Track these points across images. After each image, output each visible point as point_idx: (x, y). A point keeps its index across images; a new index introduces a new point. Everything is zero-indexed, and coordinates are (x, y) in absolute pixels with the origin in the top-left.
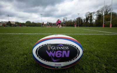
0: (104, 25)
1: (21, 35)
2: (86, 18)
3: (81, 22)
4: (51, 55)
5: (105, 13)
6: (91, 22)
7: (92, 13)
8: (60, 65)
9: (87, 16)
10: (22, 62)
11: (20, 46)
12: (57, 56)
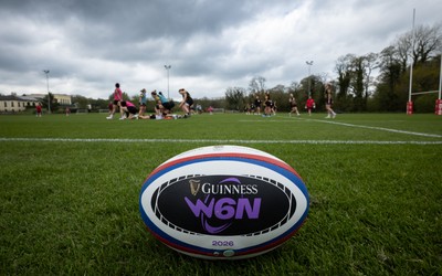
0: (413, 105)
1: (95, 146)
2: (340, 79)
3: (318, 94)
4: (201, 211)
5: (416, 57)
6: (359, 95)
7: (362, 59)
8: (231, 244)
9: (343, 72)
10: (104, 234)
11: (93, 183)
12: (218, 214)
